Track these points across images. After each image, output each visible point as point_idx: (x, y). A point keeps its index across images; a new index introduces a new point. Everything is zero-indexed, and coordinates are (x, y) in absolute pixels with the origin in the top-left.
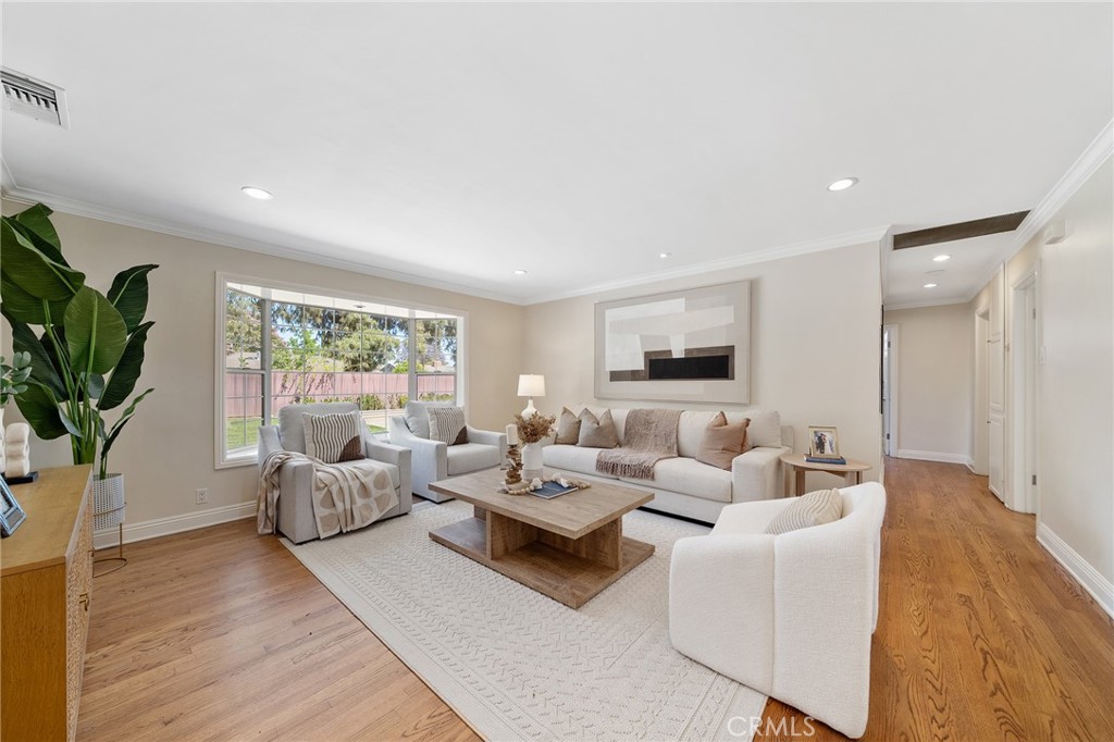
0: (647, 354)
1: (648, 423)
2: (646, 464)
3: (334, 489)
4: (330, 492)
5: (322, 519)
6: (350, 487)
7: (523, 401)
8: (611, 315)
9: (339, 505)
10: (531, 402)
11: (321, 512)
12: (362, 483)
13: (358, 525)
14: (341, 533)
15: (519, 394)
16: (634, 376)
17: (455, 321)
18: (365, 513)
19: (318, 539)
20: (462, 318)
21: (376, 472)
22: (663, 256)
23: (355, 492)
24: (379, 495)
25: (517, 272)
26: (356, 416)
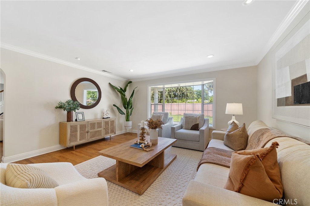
0: (293, 82)
8: (277, 56)
10: (234, 117)
16: (287, 101)
26: (162, 116)
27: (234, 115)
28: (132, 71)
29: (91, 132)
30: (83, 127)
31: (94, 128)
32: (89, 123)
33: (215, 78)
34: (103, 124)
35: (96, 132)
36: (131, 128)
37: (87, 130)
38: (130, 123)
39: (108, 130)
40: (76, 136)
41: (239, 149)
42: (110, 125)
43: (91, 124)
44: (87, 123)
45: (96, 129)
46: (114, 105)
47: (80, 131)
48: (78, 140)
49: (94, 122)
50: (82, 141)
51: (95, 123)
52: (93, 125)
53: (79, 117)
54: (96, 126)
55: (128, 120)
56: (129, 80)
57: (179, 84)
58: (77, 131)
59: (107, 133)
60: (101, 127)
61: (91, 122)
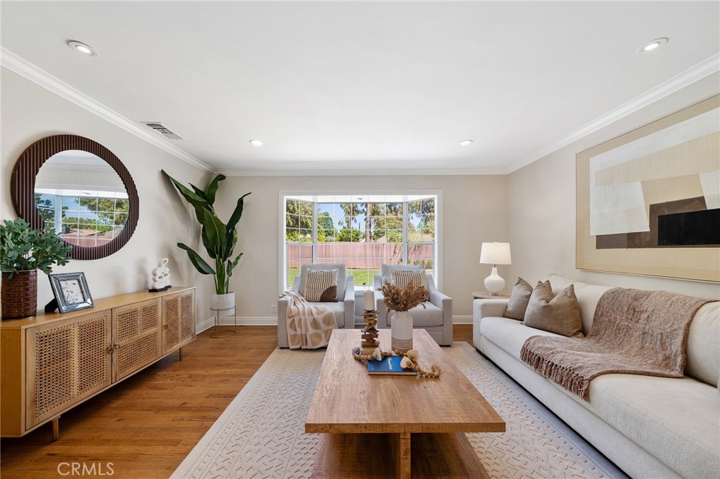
0: (654, 209)
1: (634, 312)
2: (581, 373)
3: (296, 319)
4: (294, 320)
5: (291, 336)
6: (305, 320)
7: (487, 269)
8: (597, 163)
9: (298, 329)
10: (494, 270)
11: (290, 332)
12: (314, 319)
13: (310, 346)
14: (300, 349)
15: (481, 262)
16: (633, 240)
17: (431, 200)
18: (315, 339)
19: (288, 348)
20: (436, 196)
21: (326, 313)
22: (651, 47)
23: (309, 324)
24: (326, 329)
25: (462, 144)
26: (335, 272)
27: (495, 266)
28: (257, 143)
29: (124, 347)
30: (92, 332)
31: (134, 332)
32: (114, 314)
33: (442, 191)
34: (160, 312)
35: (140, 343)
36: (232, 312)
37: (109, 341)
38: (230, 299)
39: (176, 328)
40: (62, 379)
41: (575, 331)
42: (180, 314)
43: (122, 316)
44: (109, 316)
45: (141, 334)
46: (181, 245)
47: (81, 350)
48: (75, 390)
49: (133, 307)
50: (88, 393)
51: (135, 311)
52: (128, 319)
53: (66, 294)
54: (139, 321)
55: (221, 288)
56: (216, 169)
57: (361, 196)
58: (68, 355)
59: (172, 340)
60: (154, 324)
61: (121, 311)
